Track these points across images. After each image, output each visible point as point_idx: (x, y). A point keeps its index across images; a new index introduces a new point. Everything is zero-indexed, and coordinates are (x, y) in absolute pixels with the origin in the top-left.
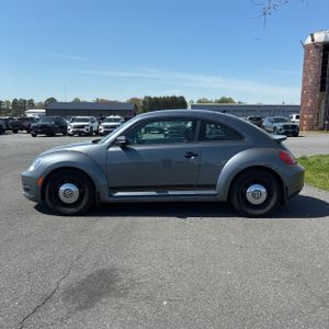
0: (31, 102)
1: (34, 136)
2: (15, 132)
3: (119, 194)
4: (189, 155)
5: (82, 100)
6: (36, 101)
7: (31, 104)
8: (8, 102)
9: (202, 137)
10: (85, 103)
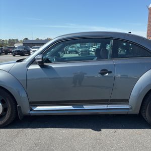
0: (17, 40)
1: (14, 56)
2: (6, 54)
3: (39, 108)
4: (103, 72)
5: (40, 39)
6: (19, 40)
7: (17, 41)
8: (6, 40)
9: (115, 55)
10: (41, 40)
